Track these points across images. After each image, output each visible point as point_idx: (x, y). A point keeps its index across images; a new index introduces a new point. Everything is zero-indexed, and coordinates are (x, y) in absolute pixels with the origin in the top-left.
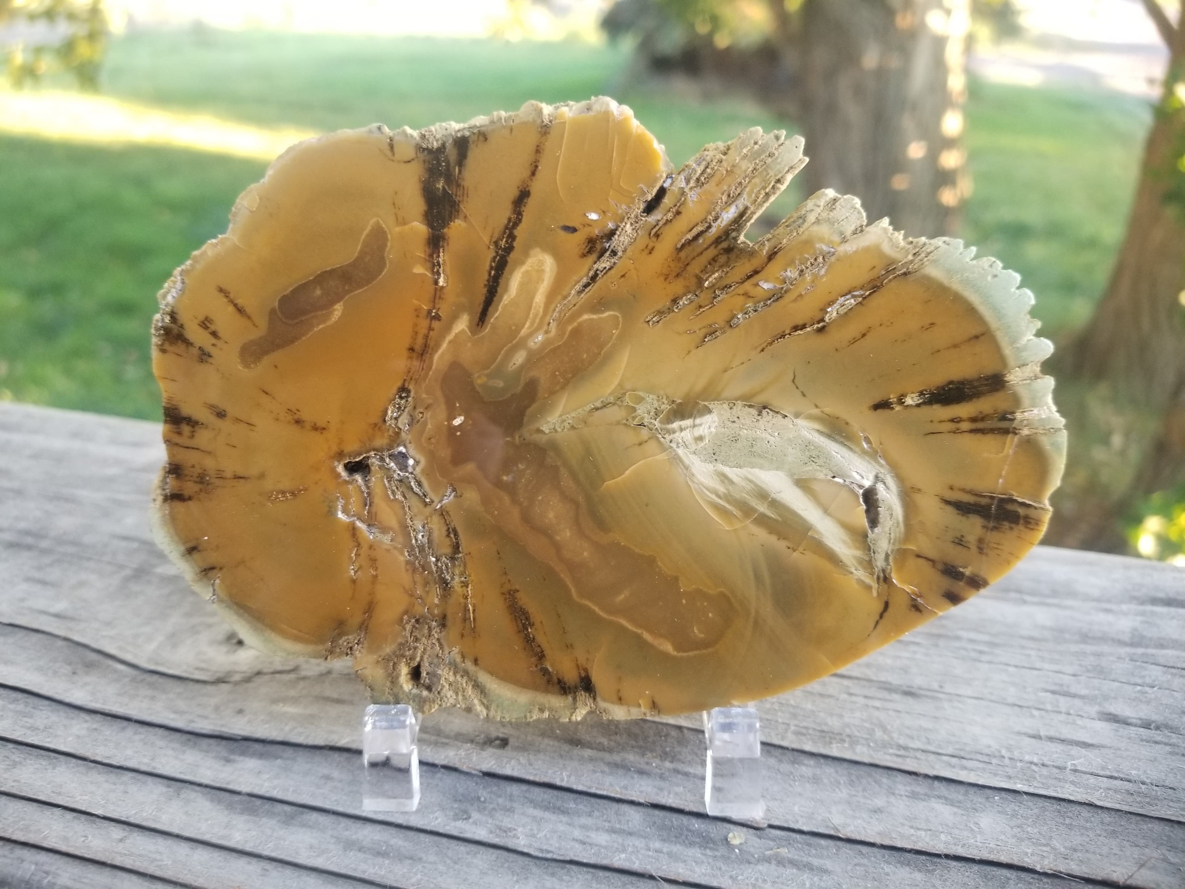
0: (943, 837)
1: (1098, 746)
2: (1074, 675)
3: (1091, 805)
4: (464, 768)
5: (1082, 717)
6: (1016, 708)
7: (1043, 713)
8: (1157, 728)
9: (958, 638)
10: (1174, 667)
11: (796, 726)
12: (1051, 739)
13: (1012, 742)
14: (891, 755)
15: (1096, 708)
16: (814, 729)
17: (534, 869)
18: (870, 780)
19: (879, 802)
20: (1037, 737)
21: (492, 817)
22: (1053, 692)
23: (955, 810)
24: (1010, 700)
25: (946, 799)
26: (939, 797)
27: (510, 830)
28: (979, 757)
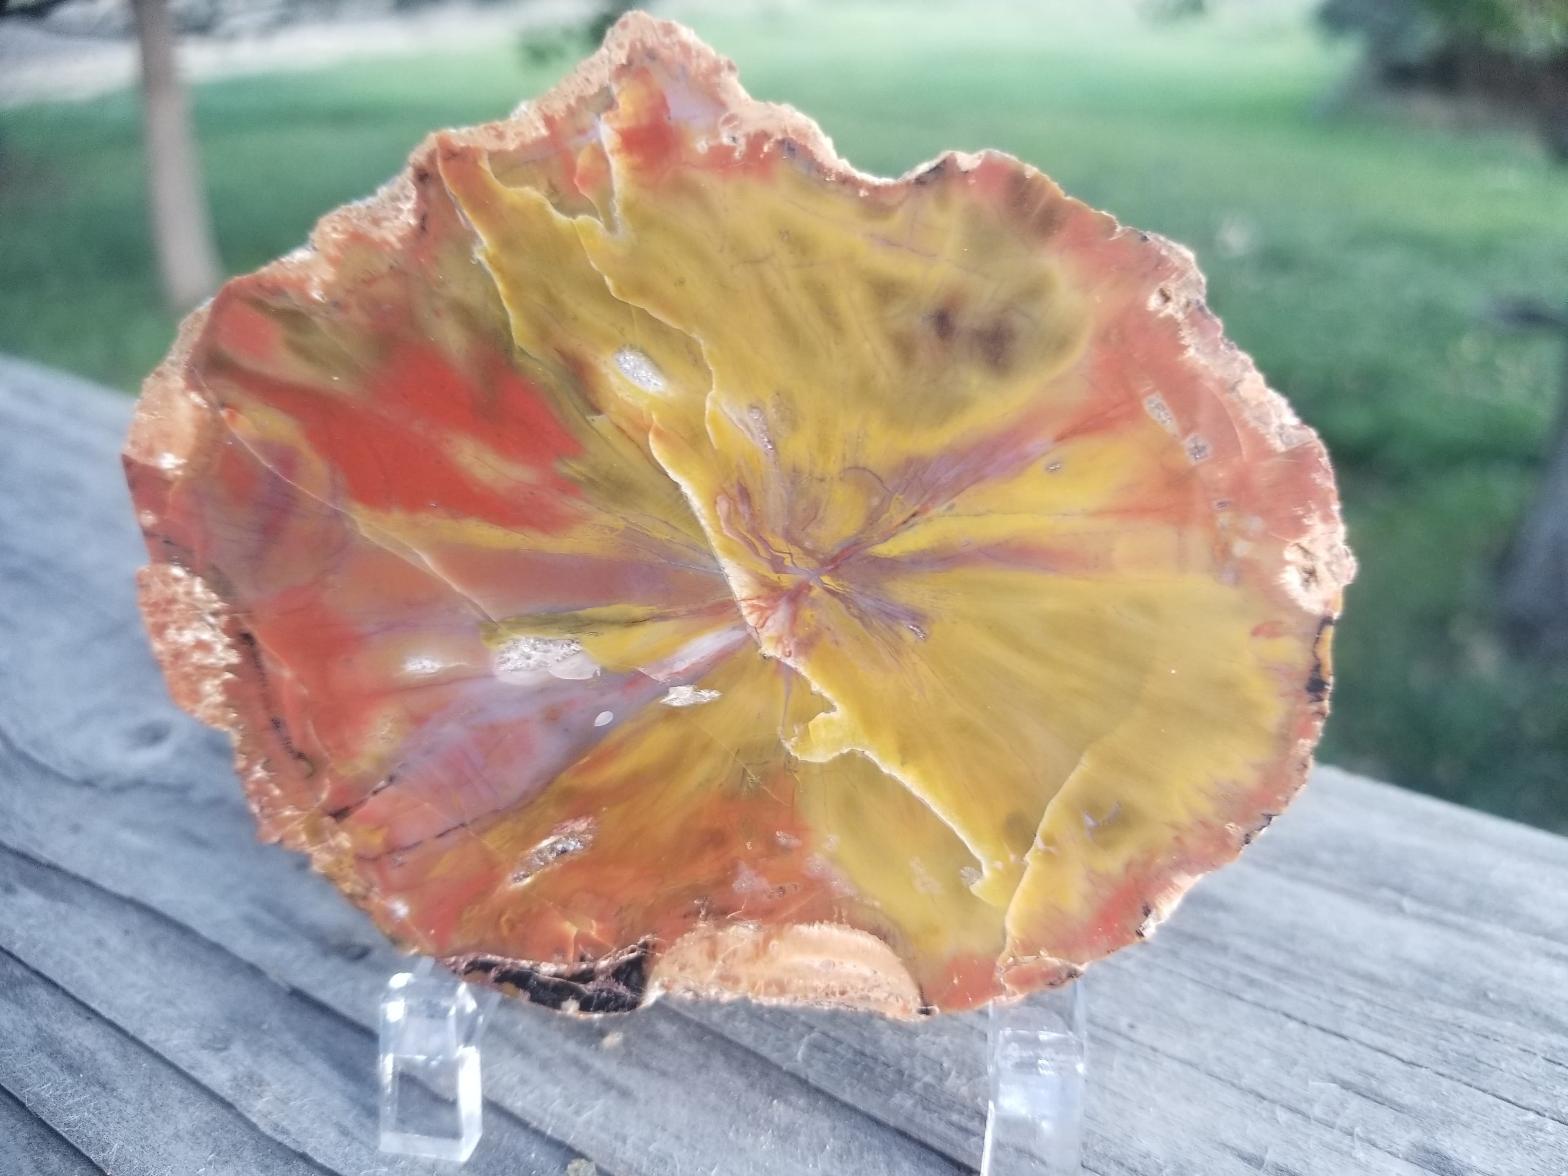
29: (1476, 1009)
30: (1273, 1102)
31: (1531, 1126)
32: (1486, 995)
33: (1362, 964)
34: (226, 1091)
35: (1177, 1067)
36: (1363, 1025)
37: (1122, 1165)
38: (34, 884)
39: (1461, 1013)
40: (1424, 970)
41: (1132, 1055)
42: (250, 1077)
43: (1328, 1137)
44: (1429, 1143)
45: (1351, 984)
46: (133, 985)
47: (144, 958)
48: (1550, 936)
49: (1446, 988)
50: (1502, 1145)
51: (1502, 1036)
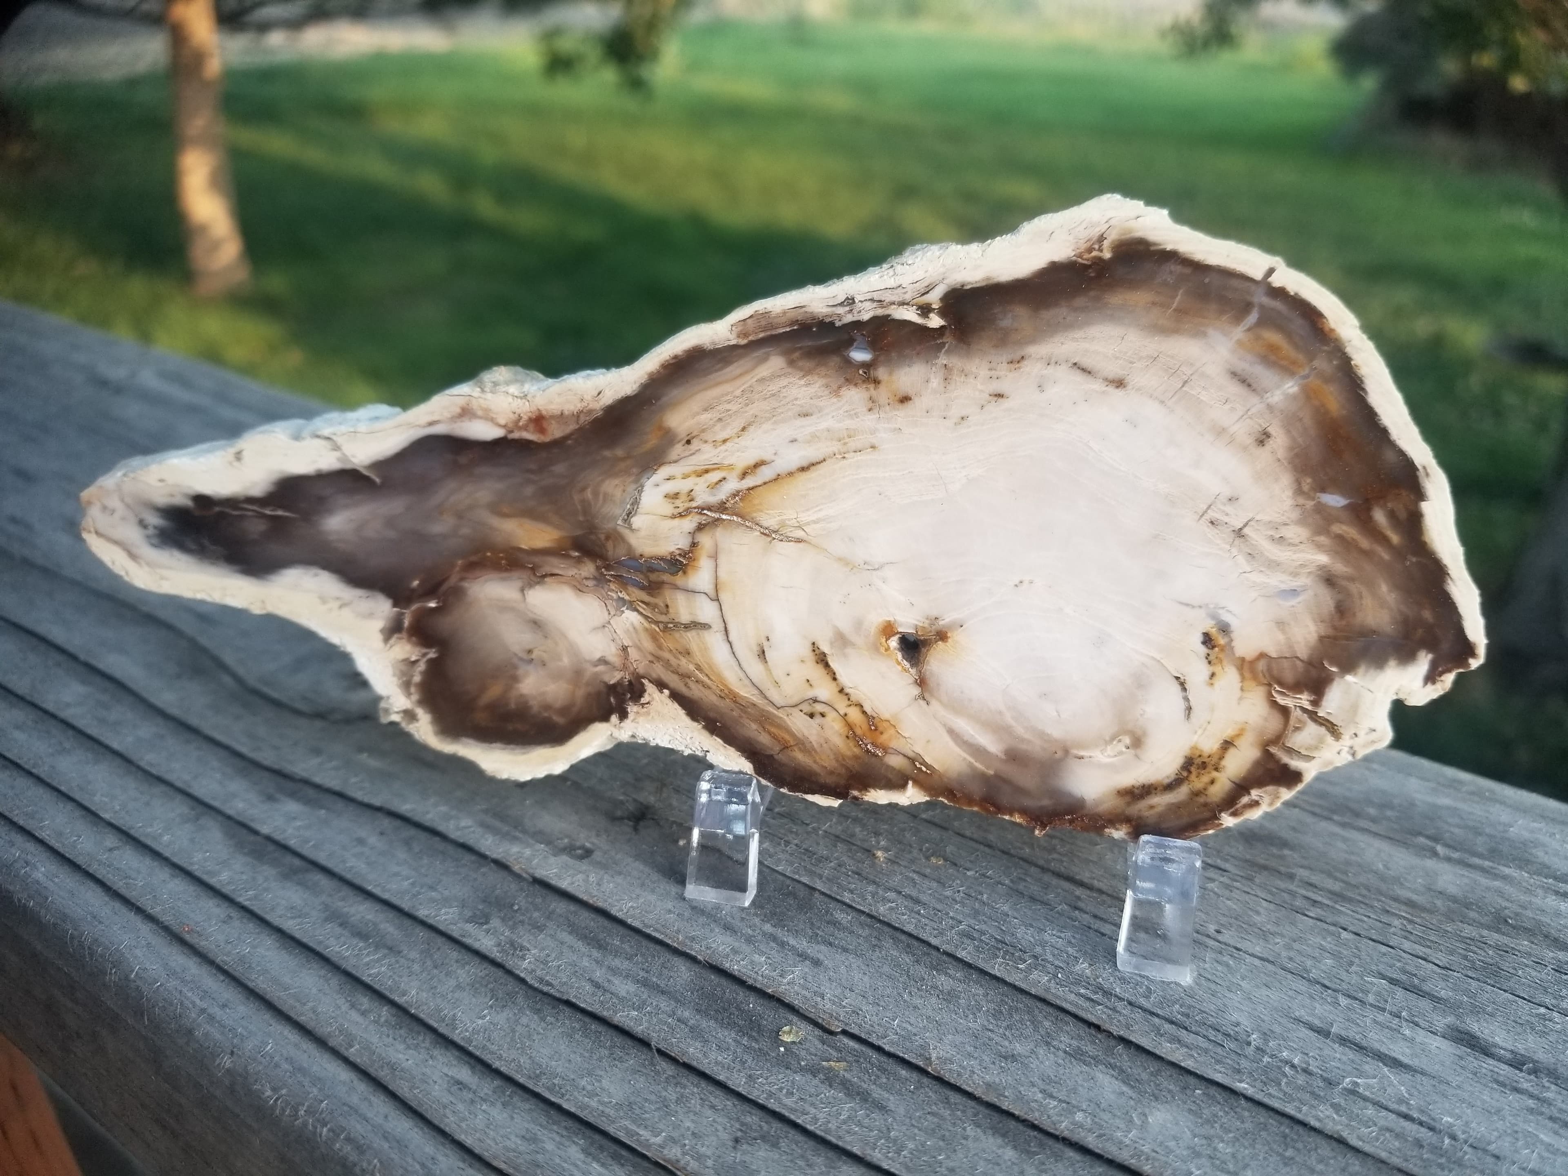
0: (1079, 1116)
1: (1415, 1071)
2: (1446, 968)
3: (1341, 1141)
4: (516, 868)
5: (1417, 1025)
6: (1317, 987)
7: (1356, 1005)
8: (1535, 1072)
9: (1291, 877)
11: (969, 926)
12: (1343, 1041)
13: (1277, 1029)
14: (1082, 996)
15: (1450, 1019)
16: (992, 936)
17: (520, 1000)
18: (1026, 1016)
19: (1019, 1048)
20: (1324, 1033)
21: (513, 928)
22: (1393, 981)
23: (1125, 1088)
24: (1314, 976)
25: (1122, 1071)
26: (1113, 1067)
27: (522, 948)
28: (1211, 1034)
29: (1498, 931)
30: (1336, 990)
31: (1542, 1017)
32: (1506, 921)
33: (1404, 893)
34: (496, 954)
35: (1257, 962)
36: (1406, 938)
37: (1219, 1031)
38: (293, 795)
39: (1485, 932)
40: (1454, 899)
41: (1221, 953)
42: (512, 944)
44: (1461, 1026)
45: (1394, 907)
46: (396, 874)
47: (402, 854)
48: (1558, 878)
49: (1472, 914)
50: (1519, 1029)
51: (1519, 951)
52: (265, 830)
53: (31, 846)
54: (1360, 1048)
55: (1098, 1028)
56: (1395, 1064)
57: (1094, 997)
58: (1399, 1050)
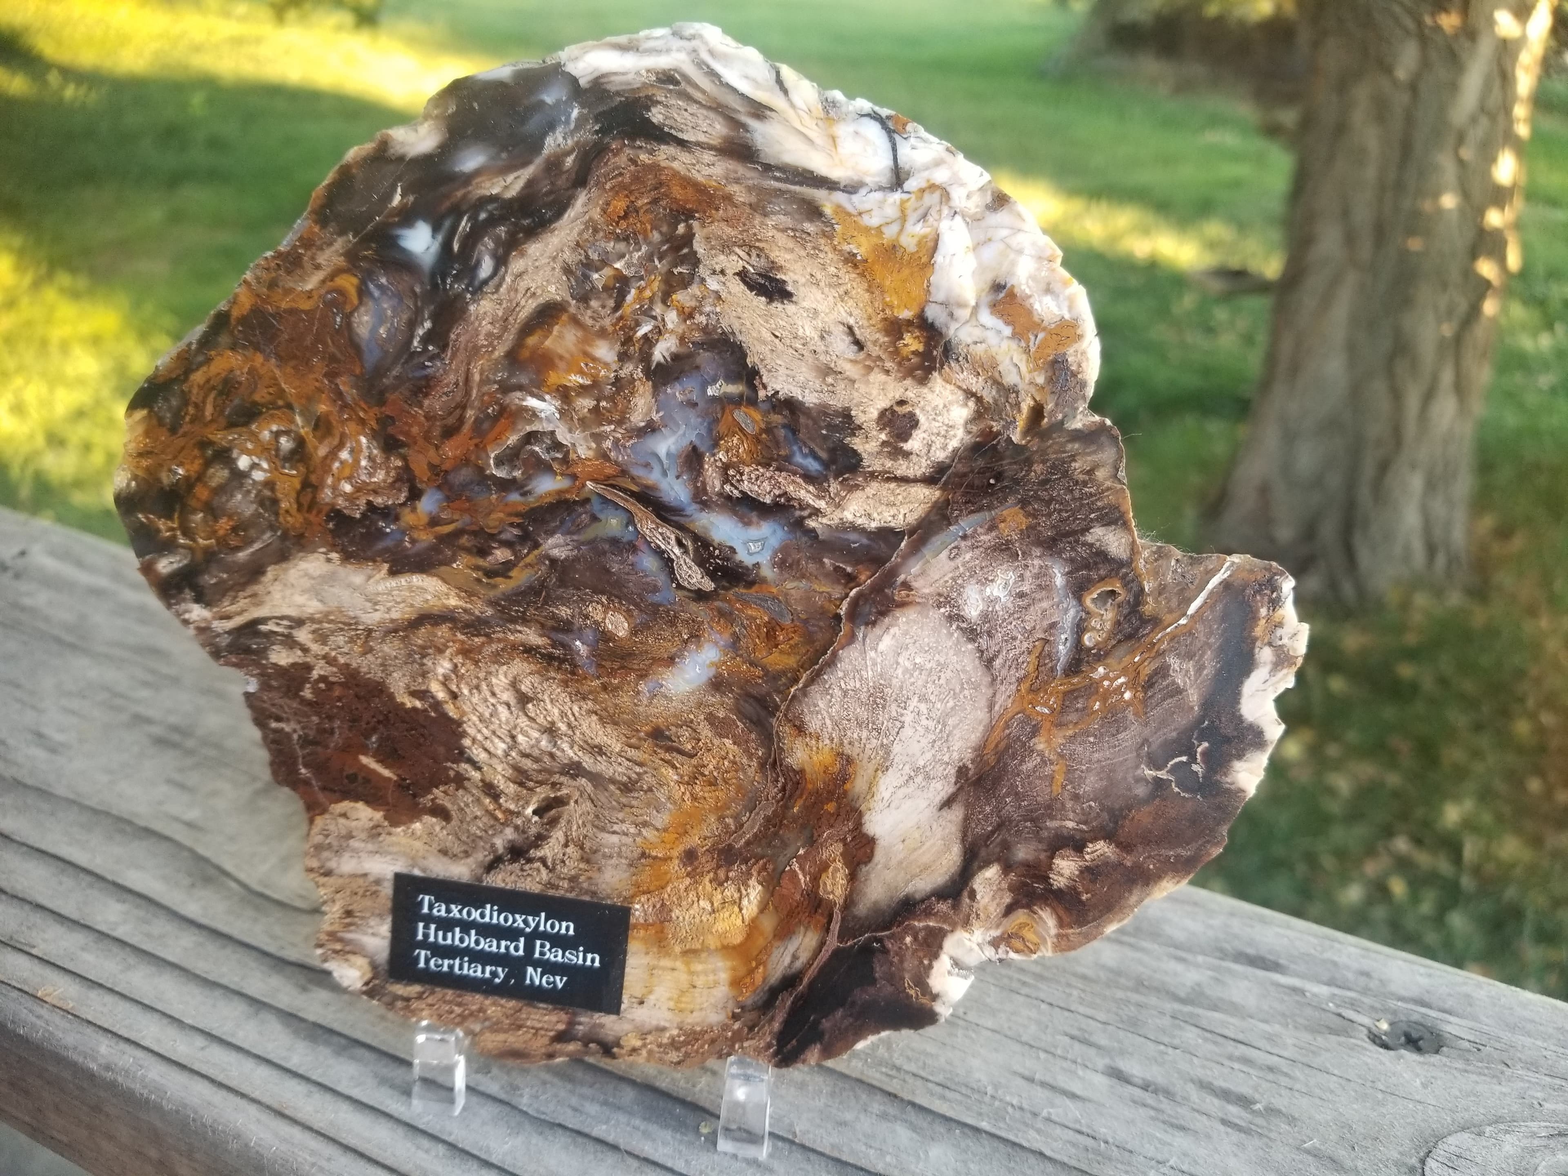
0: (888, 1159)
1: (1085, 1100)
2: (1104, 1023)
3: (1041, 1154)
5: (1087, 1067)
6: (1027, 1047)
7: (1050, 1057)
8: (1156, 1092)
10: (1211, 1032)
12: (1043, 1084)
13: (1003, 1081)
14: (882, 1073)
18: (851, 1094)
19: (848, 1116)
20: (1030, 1080)
22: (1073, 1038)
23: (914, 1135)
24: (1024, 1039)
25: (911, 1123)
26: (906, 1121)
28: (964, 1090)
29: (1137, 991)
30: (1038, 1048)
31: (1162, 1052)
32: (1142, 983)
33: (1080, 970)
34: (502, 1096)
35: (989, 1033)
36: (1081, 1004)
37: (968, 1087)
39: (1129, 994)
40: (1111, 970)
41: (967, 1029)
42: (511, 1085)
43: (1066, 1064)
44: (1113, 1065)
45: (1074, 981)
48: (1176, 947)
49: (1123, 981)
50: (1148, 1063)
51: (1150, 1006)
52: (311, 1018)
53: (139, 1054)
54: (1053, 1088)
55: (895, 1096)
56: (1073, 1096)
57: (890, 1073)
58: (1076, 1087)
